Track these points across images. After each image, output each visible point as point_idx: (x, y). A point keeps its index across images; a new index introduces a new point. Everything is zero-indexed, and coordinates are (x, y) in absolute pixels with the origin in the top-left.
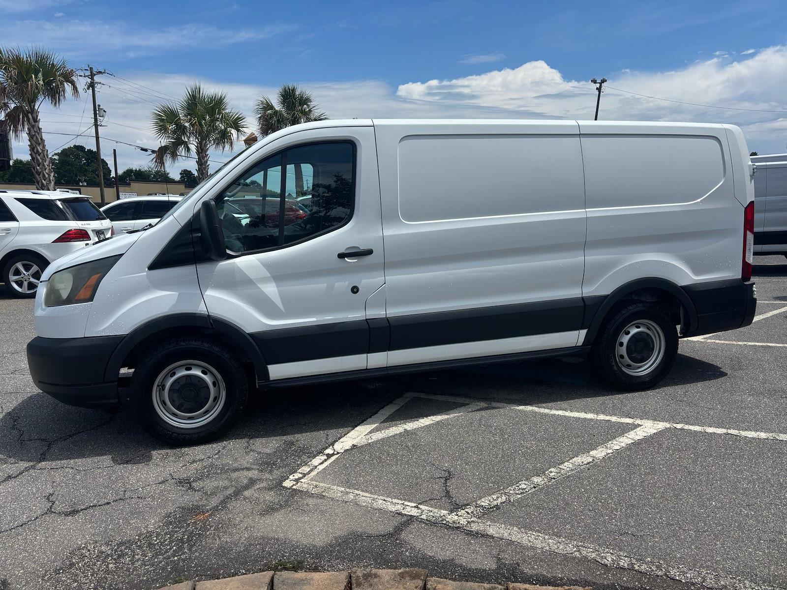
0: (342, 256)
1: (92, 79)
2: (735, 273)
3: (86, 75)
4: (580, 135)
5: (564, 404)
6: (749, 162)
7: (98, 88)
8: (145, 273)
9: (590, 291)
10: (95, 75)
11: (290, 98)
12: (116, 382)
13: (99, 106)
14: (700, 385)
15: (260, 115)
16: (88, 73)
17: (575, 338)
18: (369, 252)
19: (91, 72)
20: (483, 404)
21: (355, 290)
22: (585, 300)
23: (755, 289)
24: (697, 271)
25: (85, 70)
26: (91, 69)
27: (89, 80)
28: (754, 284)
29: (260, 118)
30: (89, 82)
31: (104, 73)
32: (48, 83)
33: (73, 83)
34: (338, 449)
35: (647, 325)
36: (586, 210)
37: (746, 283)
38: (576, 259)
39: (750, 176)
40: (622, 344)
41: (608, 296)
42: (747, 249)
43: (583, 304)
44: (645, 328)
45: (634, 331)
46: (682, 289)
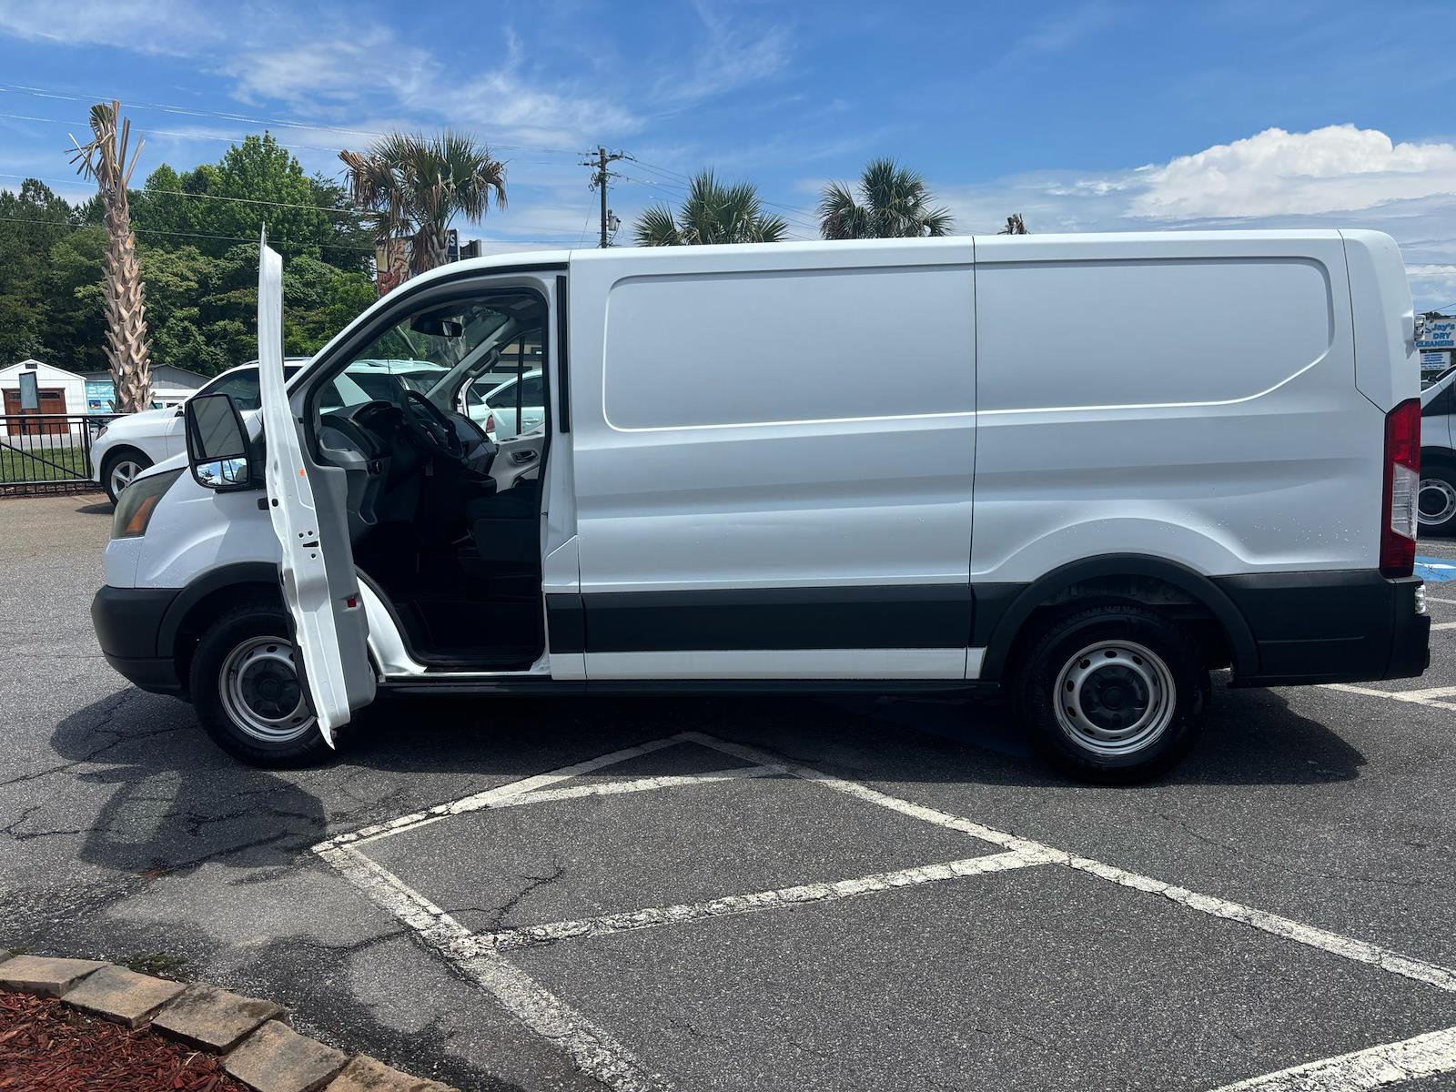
1: (603, 167)
2: (1365, 556)
3: (595, 162)
4: (975, 265)
7: (610, 181)
9: (984, 573)
10: (607, 161)
11: (884, 184)
13: (610, 212)
15: (825, 218)
16: (597, 159)
17: (962, 663)
19: (602, 158)
22: (975, 591)
23: (1421, 596)
24: (1255, 547)
25: (594, 154)
26: (602, 152)
27: (597, 170)
28: (1422, 583)
29: (825, 224)
30: (597, 174)
31: (620, 157)
32: (462, 187)
33: (498, 183)
34: (457, 808)
35: (1135, 653)
36: (979, 413)
37: (1391, 581)
38: (953, 507)
39: (1407, 342)
40: (1071, 686)
41: (1027, 585)
42: (1396, 506)
43: (970, 598)
44: (1128, 658)
45: (1099, 662)
46: (1211, 584)
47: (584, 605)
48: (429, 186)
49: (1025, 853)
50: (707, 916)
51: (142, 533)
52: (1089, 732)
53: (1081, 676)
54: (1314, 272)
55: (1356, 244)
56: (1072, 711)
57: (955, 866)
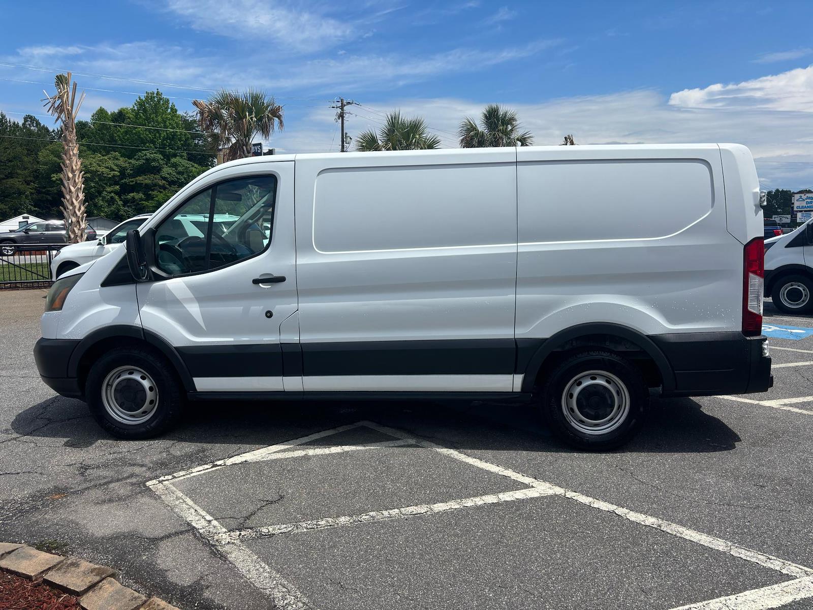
0: (256, 282)
1: (342, 109)
2: (733, 324)
3: (338, 106)
4: (517, 163)
5: (489, 453)
6: (756, 188)
8: (98, 290)
9: (523, 332)
10: (345, 105)
12: (75, 378)
13: (346, 134)
14: (677, 455)
15: (462, 138)
16: (339, 104)
17: (511, 383)
18: (282, 279)
19: (342, 103)
20: (412, 441)
21: (269, 315)
22: (518, 344)
23: (766, 347)
24: (671, 320)
25: (337, 101)
26: (342, 100)
27: (339, 111)
28: (766, 339)
29: (462, 140)
30: (339, 113)
31: (352, 103)
32: (260, 120)
33: (279, 117)
34: (229, 462)
35: (607, 377)
36: (519, 244)
37: (748, 338)
38: (505, 297)
39: (756, 206)
40: (571, 396)
41: (546, 339)
42: (750, 296)
43: (515, 346)
44: (603, 381)
45: (587, 383)
46: (648, 339)
47: (302, 350)
48: (241, 119)
49: (542, 489)
50: (359, 522)
51: (61, 309)
52: (582, 422)
53: (577, 390)
54: (702, 167)
55: (726, 151)
56: (572, 410)
57: (501, 496)
